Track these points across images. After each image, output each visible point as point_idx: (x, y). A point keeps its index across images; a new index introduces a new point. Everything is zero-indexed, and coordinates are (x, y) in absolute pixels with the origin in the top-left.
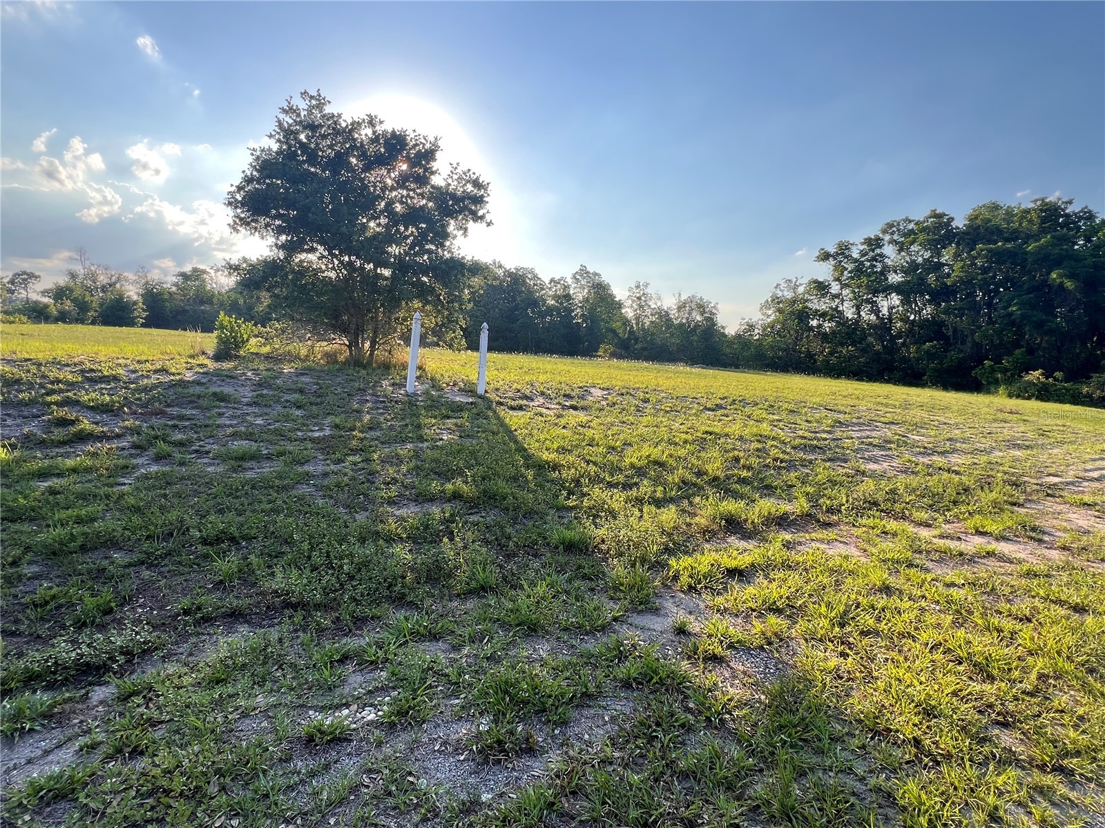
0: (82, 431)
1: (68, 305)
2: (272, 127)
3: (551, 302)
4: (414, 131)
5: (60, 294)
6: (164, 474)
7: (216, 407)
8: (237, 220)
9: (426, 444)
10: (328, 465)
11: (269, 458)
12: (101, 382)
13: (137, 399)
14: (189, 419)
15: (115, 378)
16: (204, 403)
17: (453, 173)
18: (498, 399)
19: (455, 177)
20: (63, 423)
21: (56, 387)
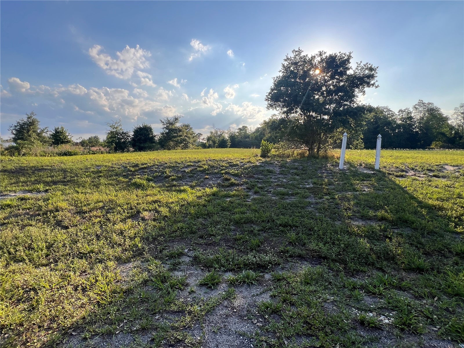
0: (232, 182)
1: (211, 142)
2: (281, 68)
3: (399, 122)
4: (340, 52)
5: (209, 139)
6: (260, 199)
7: (269, 175)
8: (269, 106)
9: (358, 193)
10: (316, 199)
11: (292, 195)
12: (234, 166)
13: (245, 172)
14: (261, 179)
15: (237, 165)
16: (266, 173)
17: (358, 67)
18: (387, 172)
19: (359, 68)
20: (227, 180)
21: (223, 168)
